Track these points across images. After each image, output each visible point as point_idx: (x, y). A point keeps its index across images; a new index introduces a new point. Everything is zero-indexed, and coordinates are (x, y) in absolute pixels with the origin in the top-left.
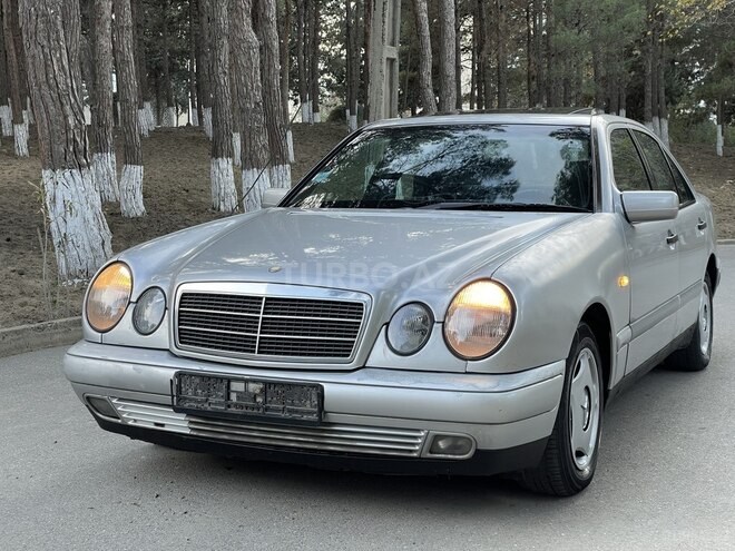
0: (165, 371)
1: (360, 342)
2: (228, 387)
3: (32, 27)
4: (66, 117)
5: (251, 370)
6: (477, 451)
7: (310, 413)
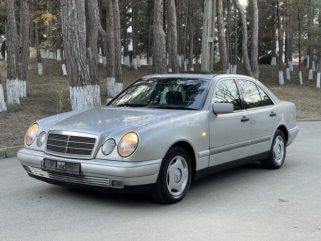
0: (40, 157)
1: (94, 150)
2: (57, 163)
3: (66, 34)
4: (78, 67)
5: (63, 158)
6: (125, 186)
7: (77, 172)
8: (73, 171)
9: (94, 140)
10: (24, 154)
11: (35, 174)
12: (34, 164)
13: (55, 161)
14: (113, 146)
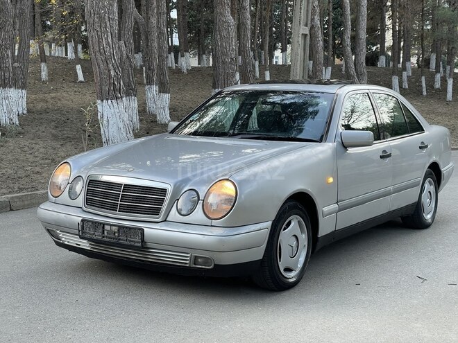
0: (76, 217)
1: (164, 207)
2: (103, 228)
3: (91, 21)
4: (109, 71)
5: (114, 219)
6: (215, 265)
7: (138, 242)
8: (130, 241)
9: (163, 191)
10: (48, 211)
11: (66, 243)
12: (66, 228)
13: (101, 223)
14: (194, 202)
